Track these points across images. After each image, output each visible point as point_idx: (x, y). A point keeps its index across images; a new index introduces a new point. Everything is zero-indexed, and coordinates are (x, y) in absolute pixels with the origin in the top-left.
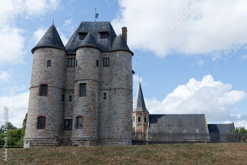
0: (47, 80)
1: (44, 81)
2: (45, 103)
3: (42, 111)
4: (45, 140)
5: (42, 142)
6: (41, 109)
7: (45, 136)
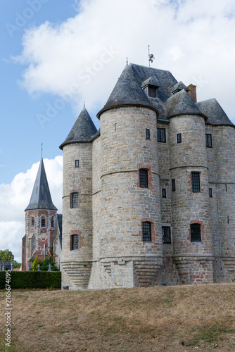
0: (149, 162)
1: (145, 164)
2: (149, 200)
3: (147, 212)
4: (156, 259)
5: (152, 263)
6: (146, 209)
7: (155, 253)
